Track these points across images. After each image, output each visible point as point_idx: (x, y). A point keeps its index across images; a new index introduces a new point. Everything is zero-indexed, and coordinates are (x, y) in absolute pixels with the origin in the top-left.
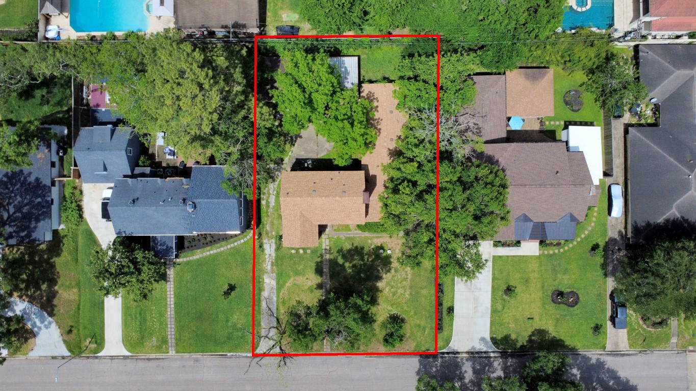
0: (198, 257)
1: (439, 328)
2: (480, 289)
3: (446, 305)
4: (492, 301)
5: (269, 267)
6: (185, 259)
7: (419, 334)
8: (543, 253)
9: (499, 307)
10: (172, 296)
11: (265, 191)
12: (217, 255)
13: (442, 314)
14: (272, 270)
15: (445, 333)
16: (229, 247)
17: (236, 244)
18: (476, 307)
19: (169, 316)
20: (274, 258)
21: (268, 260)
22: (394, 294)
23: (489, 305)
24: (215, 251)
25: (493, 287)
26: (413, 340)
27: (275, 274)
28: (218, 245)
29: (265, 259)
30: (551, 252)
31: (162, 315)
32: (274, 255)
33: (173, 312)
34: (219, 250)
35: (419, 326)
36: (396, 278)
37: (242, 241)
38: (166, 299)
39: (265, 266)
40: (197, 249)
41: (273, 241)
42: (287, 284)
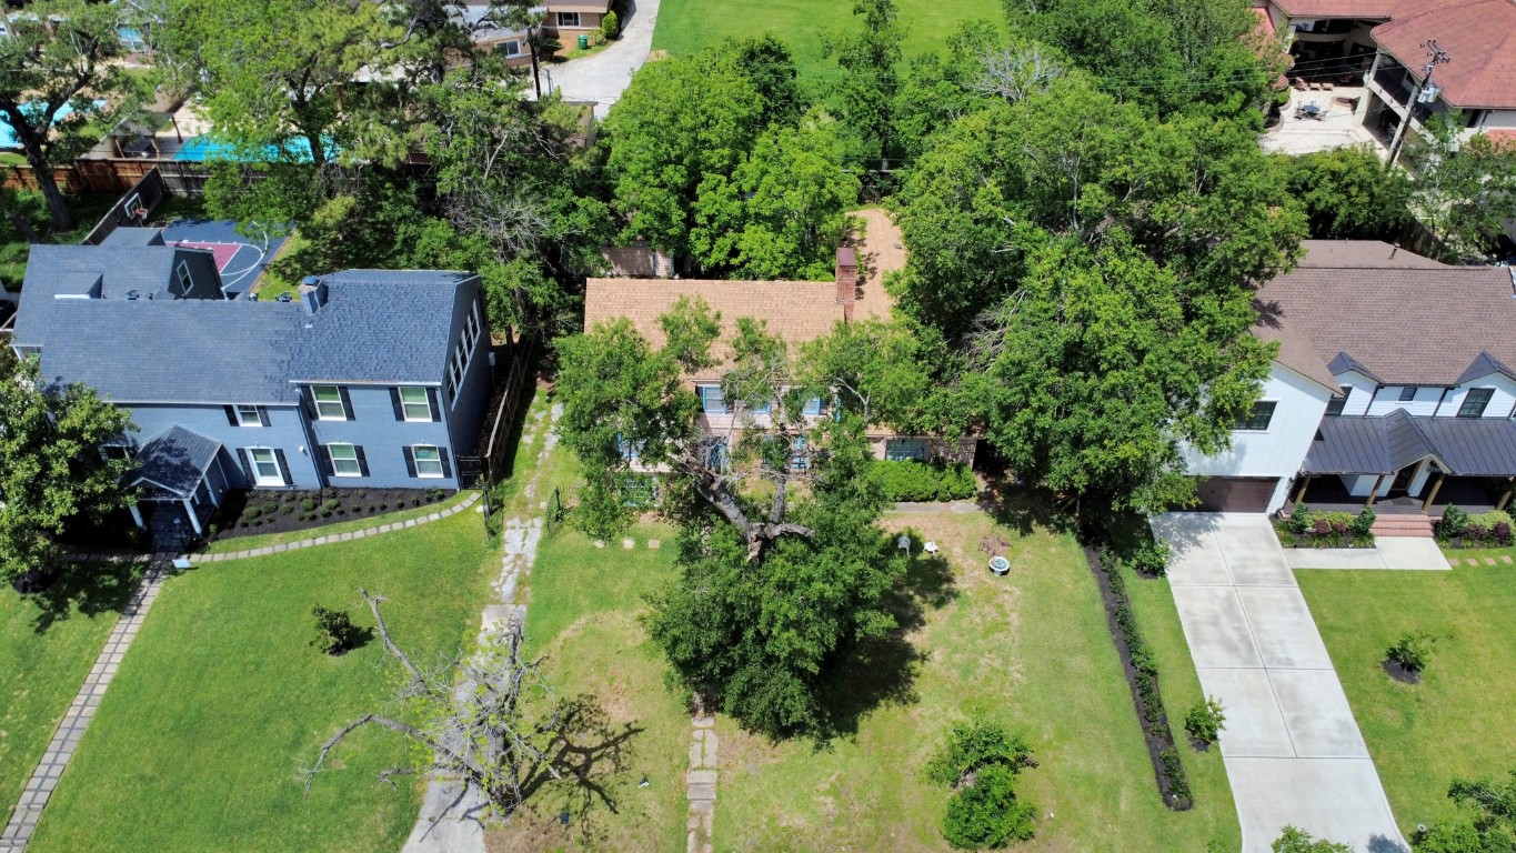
0: (267, 551)
1: (1173, 786)
2: (1289, 662)
3: (1176, 712)
4: (1351, 700)
5: (508, 588)
6: (219, 557)
7: (1095, 810)
8: (1466, 565)
9: (1392, 719)
10: (118, 659)
11: (540, 416)
12: (337, 547)
13: (1170, 740)
14: (517, 597)
15: (1205, 809)
16: (384, 529)
17: (410, 523)
18: (1296, 721)
19: (67, 723)
20: (530, 565)
21: (507, 568)
22: (967, 671)
23: (1347, 714)
24: (333, 538)
25: (1333, 654)
26: (1076, 835)
27: (523, 608)
28: (350, 524)
29: (501, 566)
30: (1491, 562)
31: (41, 714)
32: (531, 557)
33: (89, 711)
34: (347, 537)
35: (1090, 780)
36: (965, 623)
37: (434, 517)
38: (89, 666)
39: (494, 584)
40: (276, 530)
41: (539, 522)
42: (563, 634)
